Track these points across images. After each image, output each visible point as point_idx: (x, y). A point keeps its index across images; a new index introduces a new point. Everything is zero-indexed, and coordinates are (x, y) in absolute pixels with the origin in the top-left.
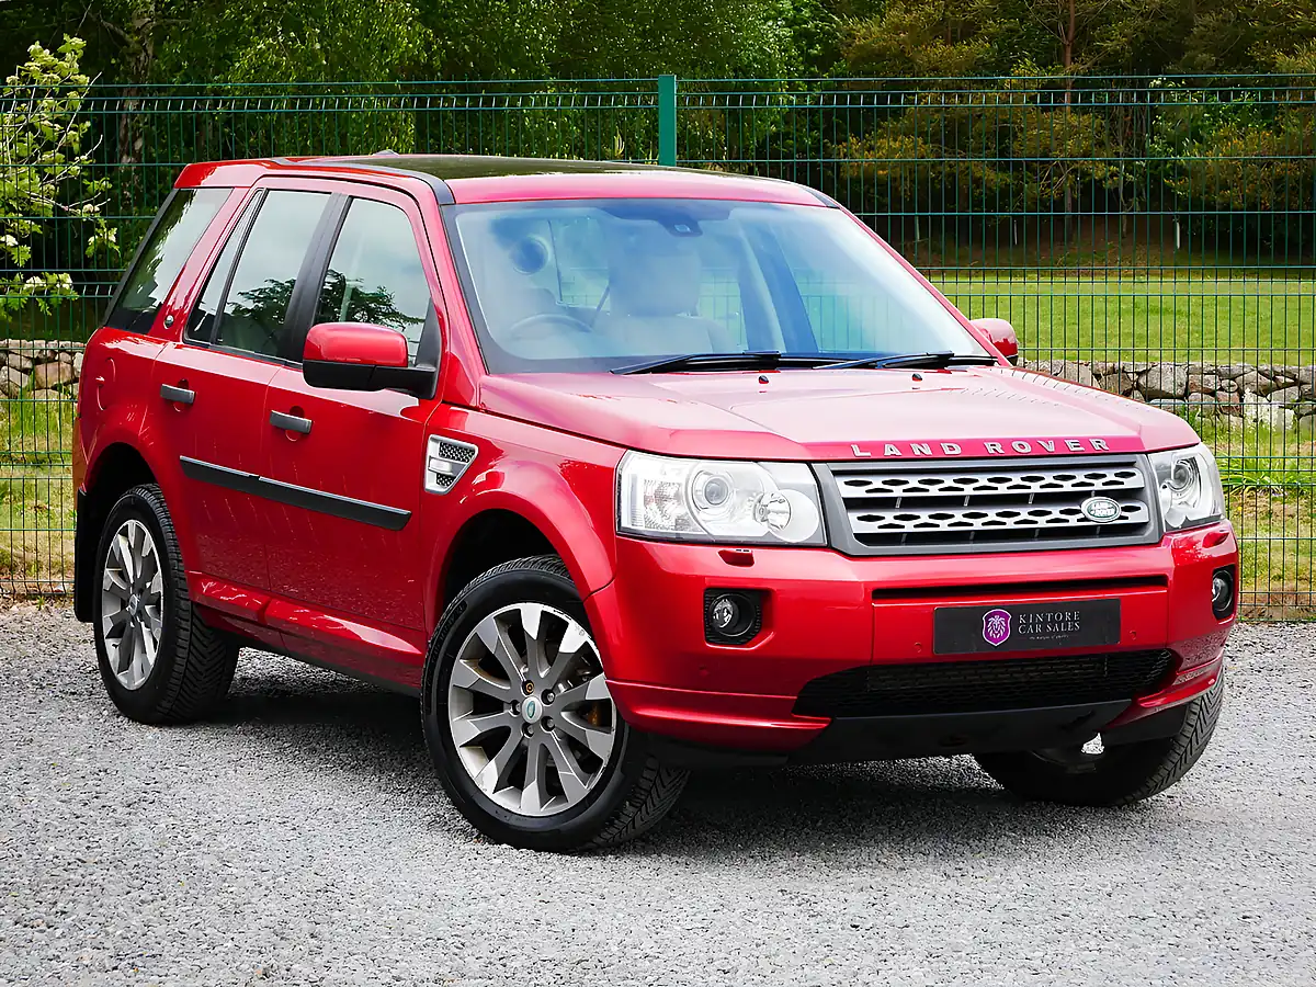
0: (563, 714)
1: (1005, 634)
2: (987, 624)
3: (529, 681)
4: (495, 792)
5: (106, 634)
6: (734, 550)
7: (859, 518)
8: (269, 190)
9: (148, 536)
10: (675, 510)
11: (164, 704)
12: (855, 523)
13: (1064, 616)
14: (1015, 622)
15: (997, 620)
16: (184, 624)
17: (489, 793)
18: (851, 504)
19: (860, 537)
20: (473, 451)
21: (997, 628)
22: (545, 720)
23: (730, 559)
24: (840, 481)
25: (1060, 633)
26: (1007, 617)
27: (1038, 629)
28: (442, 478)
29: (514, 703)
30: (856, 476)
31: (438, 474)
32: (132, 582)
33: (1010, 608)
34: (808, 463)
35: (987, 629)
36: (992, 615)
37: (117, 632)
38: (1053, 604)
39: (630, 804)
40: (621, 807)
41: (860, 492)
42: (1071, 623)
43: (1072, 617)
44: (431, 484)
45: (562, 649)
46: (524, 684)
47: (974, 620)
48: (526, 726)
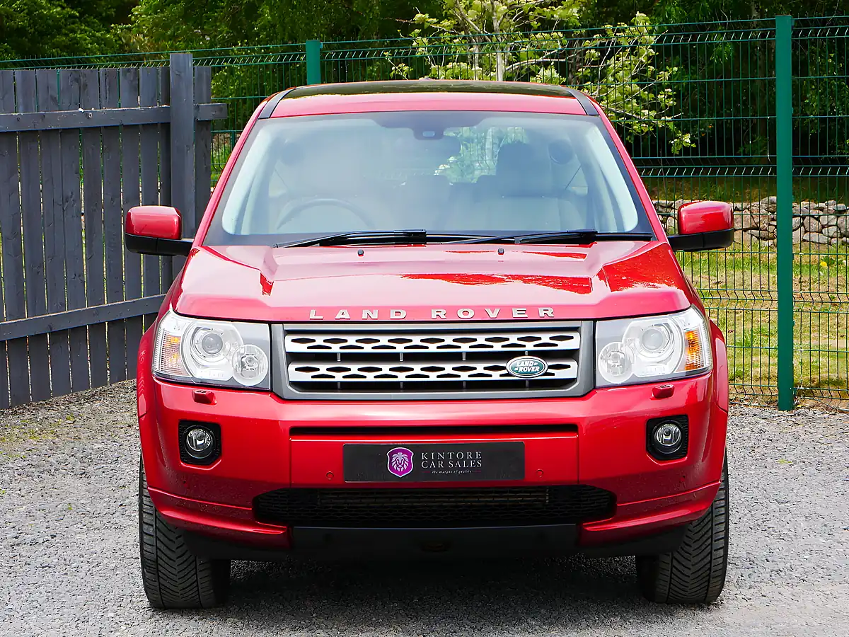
1: (409, 468)
2: (391, 460)
6: (202, 390)
7: (297, 369)
12: (294, 373)
13: (466, 456)
14: (417, 459)
15: (400, 456)
18: (293, 357)
19: (294, 384)
21: (400, 463)
24: (289, 338)
25: (462, 469)
26: (409, 455)
27: (440, 465)
30: (302, 335)
34: (270, 323)
35: (391, 463)
36: (396, 452)
41: (302, 348)
42: (474, 460)
43: (474, 455)
47: (380, 455)
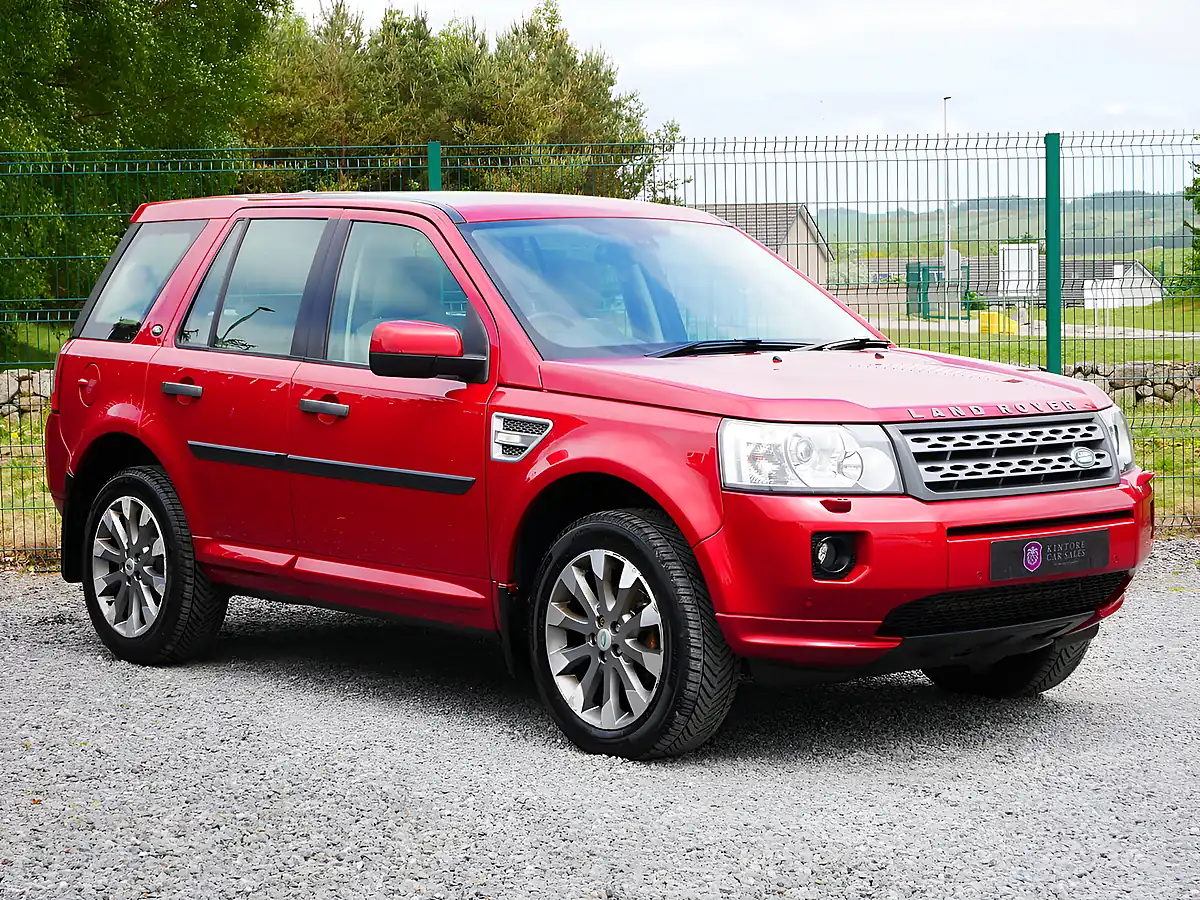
0: (628, 641)
1: (1038, 560)
2: (1026, 554)
3: (601, 616)
4: (583, 711)
5: (98, 592)
6: (836, 499)
7: (927, 469)
8: (251, 219)
9: (146, 508)
10: (767, 467)
11: (169, 647)
12: (924, 473)
13: (1076, 545)
14: (1044, 552)
15: (1033, 550)
16: (188, 580)
17: (578, 713)
18: (920, 457)
19: (929, 485)
20: (547, 425)
21: (1033, 556)
22: (615, 647)
23: (831, 507)
24: (908, 438)
25: (1073, 559)
26: (1039, 548)
27: (1060, 557)
28: (507, 448)
29: (593, 636)
30: (919, 435)
31: (503, 445)
32: (126, 548)
33: (1042, 540)
34: (880, 424)
35: (1026, 558)
36: (1029, 547)
37: (111, 591)
38: (1069, 535)
39: (680, 714)
40: (672, 717)
41: (923, 448)
42: (1080, 551)
43: (1081, 545)
44: (497, 454)
45: (621, 586)
46: (598, 619)
47: (1017, 550)
48: (602, 654)
